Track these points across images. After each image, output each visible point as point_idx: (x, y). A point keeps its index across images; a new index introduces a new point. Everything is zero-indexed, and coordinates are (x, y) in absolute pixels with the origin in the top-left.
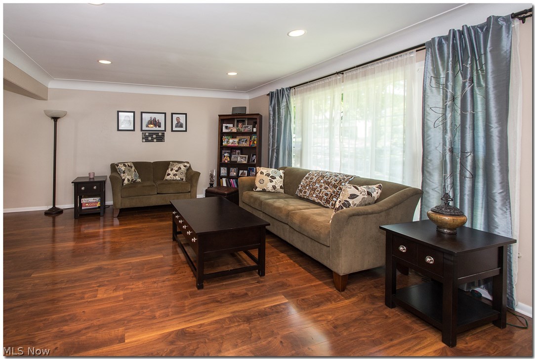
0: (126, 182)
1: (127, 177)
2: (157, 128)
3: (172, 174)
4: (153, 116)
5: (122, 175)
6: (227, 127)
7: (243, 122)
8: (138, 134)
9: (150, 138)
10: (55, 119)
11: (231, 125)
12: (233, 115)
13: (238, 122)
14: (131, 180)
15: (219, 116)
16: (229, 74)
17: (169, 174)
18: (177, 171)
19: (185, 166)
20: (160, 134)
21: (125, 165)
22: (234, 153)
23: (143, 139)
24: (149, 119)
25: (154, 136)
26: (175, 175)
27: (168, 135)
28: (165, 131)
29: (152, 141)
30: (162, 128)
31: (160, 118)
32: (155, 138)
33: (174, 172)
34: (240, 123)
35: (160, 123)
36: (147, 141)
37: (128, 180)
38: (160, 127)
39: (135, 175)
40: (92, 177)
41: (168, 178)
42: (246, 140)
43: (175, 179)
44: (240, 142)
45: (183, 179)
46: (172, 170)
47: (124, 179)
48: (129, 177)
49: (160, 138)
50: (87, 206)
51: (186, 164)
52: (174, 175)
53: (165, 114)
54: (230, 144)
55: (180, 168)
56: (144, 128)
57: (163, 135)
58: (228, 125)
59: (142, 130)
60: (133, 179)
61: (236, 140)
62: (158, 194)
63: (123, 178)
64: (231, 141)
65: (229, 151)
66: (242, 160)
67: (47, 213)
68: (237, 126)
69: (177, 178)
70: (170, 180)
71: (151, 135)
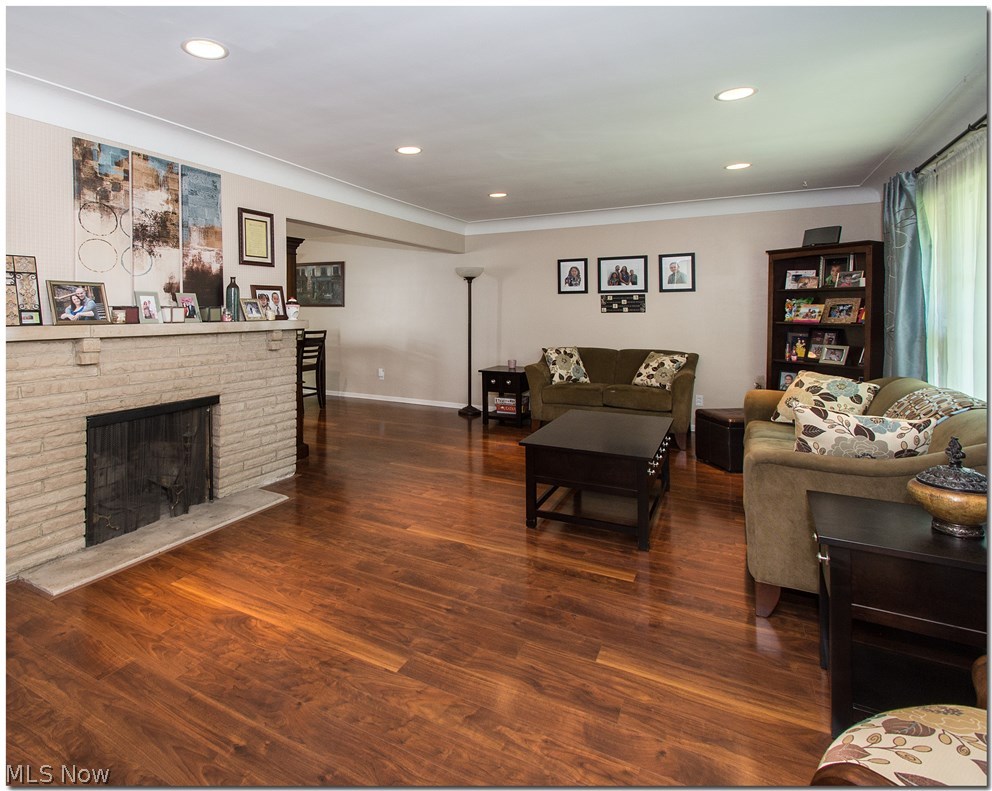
0: (556, 379)
1: (559, 372)
2: (630, 287)
3: (644, 374)
4: (621, 264)
5: (551, 366)
6: (797, 278)
7: (842, 262)
8: (594, 298)
9: (615, 306)
10: (470, 279)
11: (811, 273)
12: (804, 248)
13: (829, 264)
14: (565, 377)
15: (770, 253)
16: (729, 168)
17: (640, 375)
18: (655, 369)
19: (674, 361)
20: (635, 298)
21: (558, 352)
22: (818, 339)
23: (603, 306)
24: (614, 270)
25: (624, 302)
26: (650, 377)
27: (653, 298)
28: (646, 290)
29: (620, 310)
30: (640, 286)
31: (636, 267)
32: (625, 306)
33: (650, 370)
34: (835, 265)
35: (636, 277)
36: (610, 310)
37: (561, 377)
38: (634, 283)
39: (577, 370)
40: (512, 367)
41: (637, 380)
42: (851, 308)
43: (650, 384)
44: (833, 312)
45: (665, 386)
46: (647, 366)
47: (553, 375)
48: (564, 373)
49: (637, 305)
50: (502, 410)
51: (676, 357)
52: (648, 377)
53: (645, 258)
54: (800, 319)
55: (662, 364)
56: (605, 287)
57: (642, 299)
58: (800, 272)
59: (600, 291)
60: (570, 377)
61: (818, 308)
62: (605, 406)
63: (552, 372)
64: (804, 310)
65: (806, 335)
66: (833, 357)
67: (462, 413)
68: (827, 273)
69: (654, 382)
70: (642, 385)
71: (617, 299)
